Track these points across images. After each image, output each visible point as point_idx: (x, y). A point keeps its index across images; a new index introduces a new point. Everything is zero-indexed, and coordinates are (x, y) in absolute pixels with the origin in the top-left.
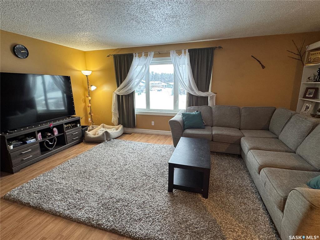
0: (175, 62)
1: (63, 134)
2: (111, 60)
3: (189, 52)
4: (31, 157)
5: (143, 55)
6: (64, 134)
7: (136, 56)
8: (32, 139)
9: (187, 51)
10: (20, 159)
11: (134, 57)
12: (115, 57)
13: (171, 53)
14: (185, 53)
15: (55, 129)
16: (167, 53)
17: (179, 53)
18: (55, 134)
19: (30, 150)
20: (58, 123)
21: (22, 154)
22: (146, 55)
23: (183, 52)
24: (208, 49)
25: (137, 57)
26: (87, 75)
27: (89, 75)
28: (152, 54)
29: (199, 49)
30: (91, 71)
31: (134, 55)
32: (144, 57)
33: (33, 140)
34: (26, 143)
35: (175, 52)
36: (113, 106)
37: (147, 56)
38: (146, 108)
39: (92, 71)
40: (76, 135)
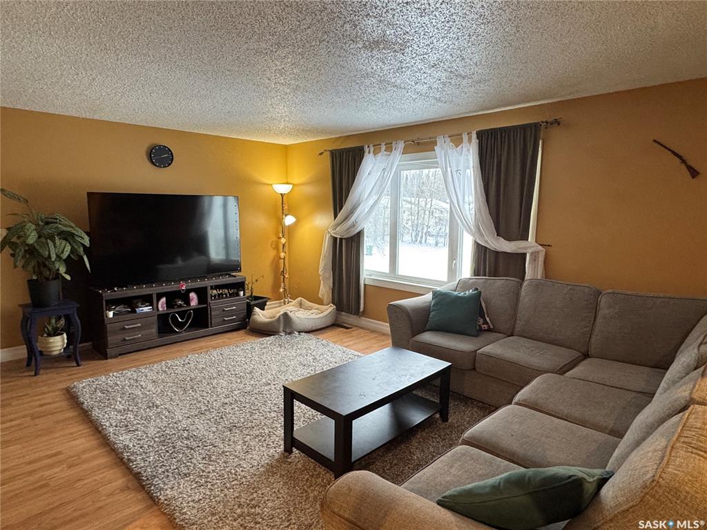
0: (446, 164)
1: (205, 305)
2: (326, 161)
3: (478, 138)
4: (139, 338)
5: (383, 147)
6: (207, 307)
7: (369, 152)
8: (147, 306)
9: (474, 136)
10: (120, 337)
11: (366, 154)
12: (333, 154)
13: (440, 140)
14: (470, 140)
15: (193, 295)
16: (431, 142)
17: (457, 141)
18: (192, 305)
19: (139, 325)
20: (199, 284)
21: (124, 329)
22: (389, 149)
23: (465, 137)
24: (524, 128)
25: (372, 154)
26: (283, 192)
27: (286, 192)
28: (400, 146)
29: (503, 130)
30: (291, 186)
31: (367, 150)
32: (385, 152)
33: (146, 309)
34: (135, 312)
35: (448, 140)
36: (322, 260)
37: (391, 152)
38: (388, 272)
39: (293, 185)
40: (231, 313)
